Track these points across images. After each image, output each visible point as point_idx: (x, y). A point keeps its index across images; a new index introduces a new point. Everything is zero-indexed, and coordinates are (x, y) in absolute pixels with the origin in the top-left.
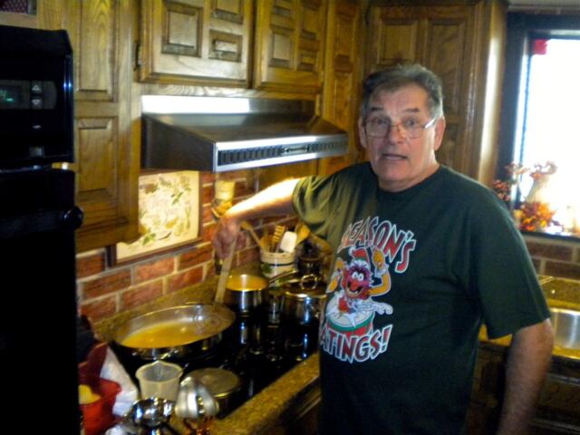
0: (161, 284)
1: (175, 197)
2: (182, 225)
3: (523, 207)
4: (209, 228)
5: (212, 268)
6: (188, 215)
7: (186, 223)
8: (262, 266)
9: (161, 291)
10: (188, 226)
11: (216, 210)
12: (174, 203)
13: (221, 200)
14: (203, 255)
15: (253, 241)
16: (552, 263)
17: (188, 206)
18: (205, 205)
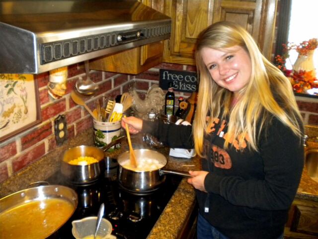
0: (6, 168)
1: (10, 87)
2: (20, 111)
3: (292, 74)
4: (47, 108)
5: (53, 142)
6: (25, 102)
7: (23, 109)
8: (96, 132)
9: (7, 174)
10: (26, 112)
11: (51, 92)
12: (9, 93)
13: (55, 84)
14: (44, 133)
15: (86, 112)
16: (314, 116)
17: (24, 93)
18: (40, 89)
